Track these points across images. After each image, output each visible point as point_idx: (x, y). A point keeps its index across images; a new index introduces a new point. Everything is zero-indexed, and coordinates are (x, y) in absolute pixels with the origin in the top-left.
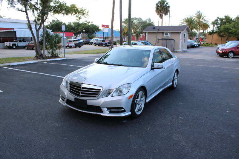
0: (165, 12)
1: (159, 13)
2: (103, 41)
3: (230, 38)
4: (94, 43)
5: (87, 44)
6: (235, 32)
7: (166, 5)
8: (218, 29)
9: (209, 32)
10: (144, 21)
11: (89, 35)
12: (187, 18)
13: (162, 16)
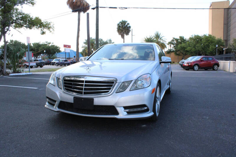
0: (127, 32)
1: (120, 32)
2: (65, 61)
3: (186, 56)
4: (56, 63)
5: (48, 65)
6: (190, 50)
7: (127, 26)
8: (175, 49)
9: (167, 51)
10: (105, 41)
11: (49, 56)
12: (147, 37)
13: (124, 36)
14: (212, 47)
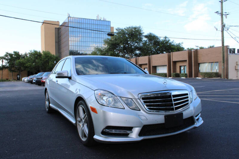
6: (30, 66)
8: (9, 65)
14: (51, 63)
